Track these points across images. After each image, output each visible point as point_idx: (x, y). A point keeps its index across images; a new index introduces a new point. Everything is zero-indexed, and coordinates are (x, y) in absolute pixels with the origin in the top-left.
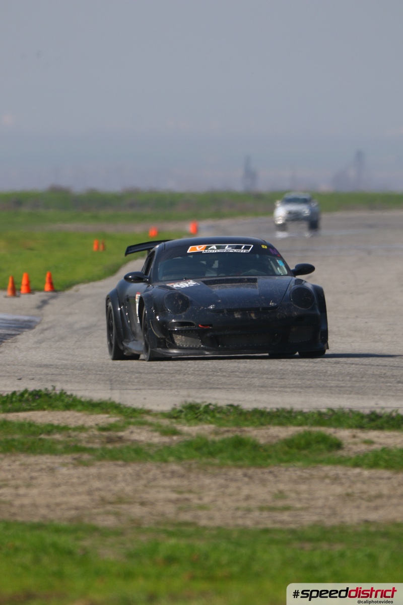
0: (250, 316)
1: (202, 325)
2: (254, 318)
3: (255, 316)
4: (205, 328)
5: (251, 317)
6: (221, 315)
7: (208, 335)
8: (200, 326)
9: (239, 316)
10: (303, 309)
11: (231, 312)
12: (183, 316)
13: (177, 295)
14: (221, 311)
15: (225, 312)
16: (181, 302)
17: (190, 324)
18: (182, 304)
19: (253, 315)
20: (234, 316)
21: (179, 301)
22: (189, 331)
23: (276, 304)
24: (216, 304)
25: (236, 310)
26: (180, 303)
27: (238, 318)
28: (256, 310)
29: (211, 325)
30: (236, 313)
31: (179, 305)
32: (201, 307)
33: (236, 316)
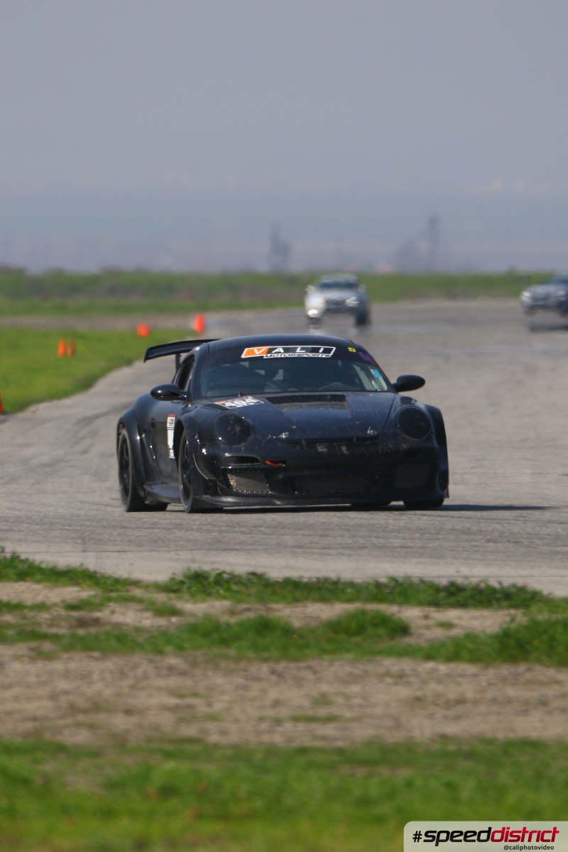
0: (340, 449)
1: (270, 462)
2: (346, 452)
3: (347, 450)
4: (275, 466)
5: (342, 451)
6: (298, 448)
7: (280, 476)
8: (267, 462)
9: (325, 450)
10: (415, 440)
11: (312, 443)
12: (243, 449)
13: (233, 418)
14: (298, 442)
15: (304, 443)
16: (239, 428)
17: (256, 460)
18: (240, 431)
19: (344, 449)
20: (317, 449)
21: (236, 426)
22: (251, 470)
23: (376, 433)
24: (291, 431)
25: (320, 441)
26: (238, 429)
27: (323, 452)
28: (348, 441)
29: (284, 462)
30: (320, 445)
31: (235, 432)
32: (268, 436)
33: (320, 450)
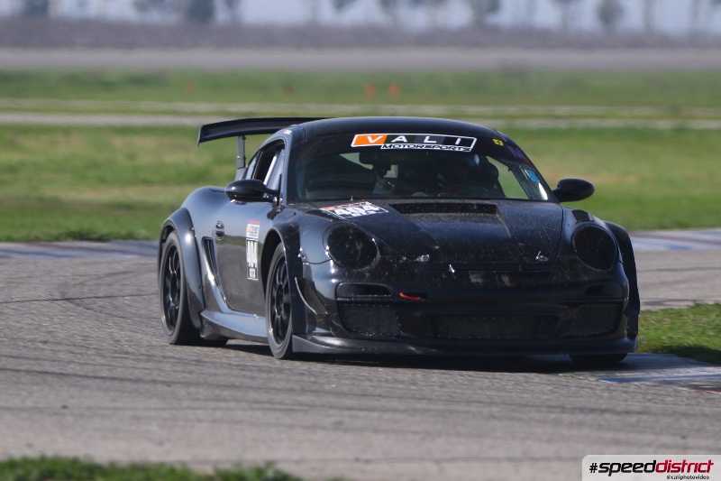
0: (500, 280)
1: (404, 294)
2: (508, 284)
3: (510, 281)
4: (411, 299)
5: (503, 282)
6: (444, 276)
7: (417, 314)
8: (401, 295)
9: (479, 280)
10: (598, 270)
11: (463, 270)
12: (367, 275)
13: (351, 233)
14: (442, 269)
15: (451, 270)
16: (361, 245)
17: (386, 291)
18: (362, 249)
19: (506, 279)
20: (469, 279)
21: (356, 243)
22: (378, 303)
23: (547, 259)
24: (433, 253)
25: (474, 268)
26: (359, 247)
27: (478, 283)
28: (511, 270)
29: (423, 295)
30: (473, 273)
31: (356, 251)
32: (401, 258)
33: (473, 280)
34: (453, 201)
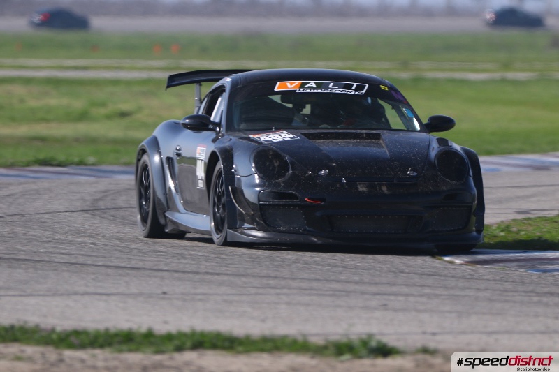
0: (381, 189)
1: (309, 199)
2: (386, 192)
3: (388, 190)
4: (314, 203)
5: (383, 191)
6: (338, 186)
7: (318, 214)
8: (306, 199)
9: (365, 189)
10: (454, 182)
11: (353, 182)
12: (282, 184)
13: (271, 153)
14: (338, 181)
15: (344, 181)
16: (278, 162)
17: (295, 197)
18: (278, 166)
19: (384, 189)
20: (357, 188)
21: (274, 162)
22: (289, 206)
24: (331, 169)
25: (361, 180)
26: (276, 164)
27: (363, 191)
28: (388, 182)
29: (323, 200)
30: (360, 184)
31: (274, 167)
32: (307, 173)
33: (360, 189)
34: (348, 131)
